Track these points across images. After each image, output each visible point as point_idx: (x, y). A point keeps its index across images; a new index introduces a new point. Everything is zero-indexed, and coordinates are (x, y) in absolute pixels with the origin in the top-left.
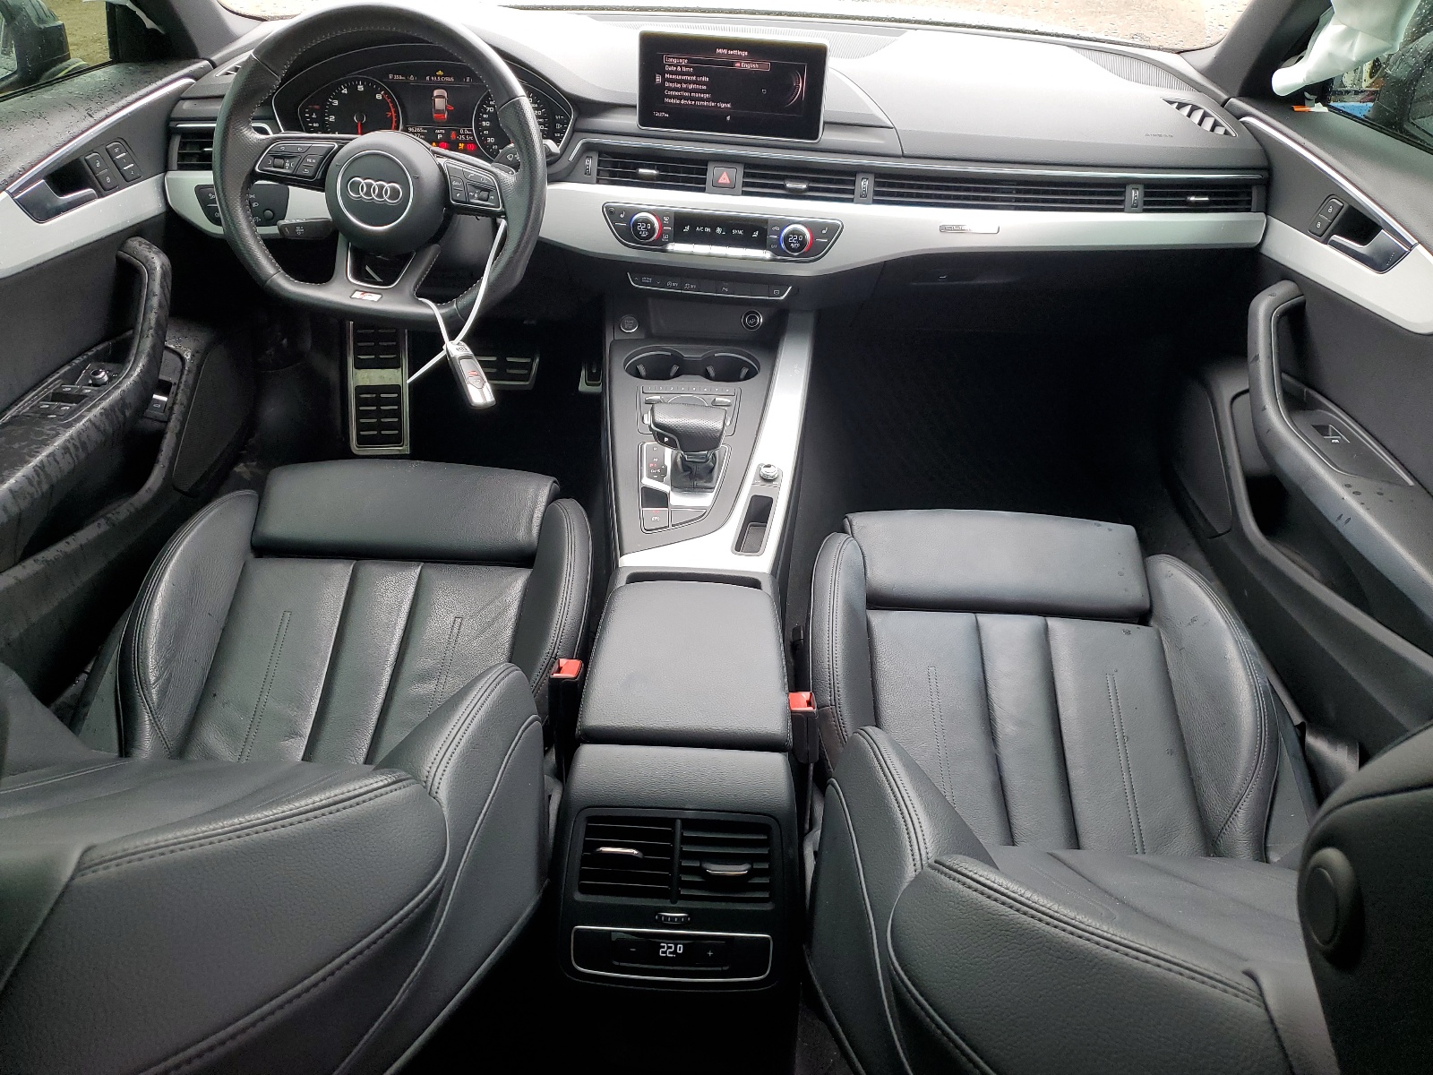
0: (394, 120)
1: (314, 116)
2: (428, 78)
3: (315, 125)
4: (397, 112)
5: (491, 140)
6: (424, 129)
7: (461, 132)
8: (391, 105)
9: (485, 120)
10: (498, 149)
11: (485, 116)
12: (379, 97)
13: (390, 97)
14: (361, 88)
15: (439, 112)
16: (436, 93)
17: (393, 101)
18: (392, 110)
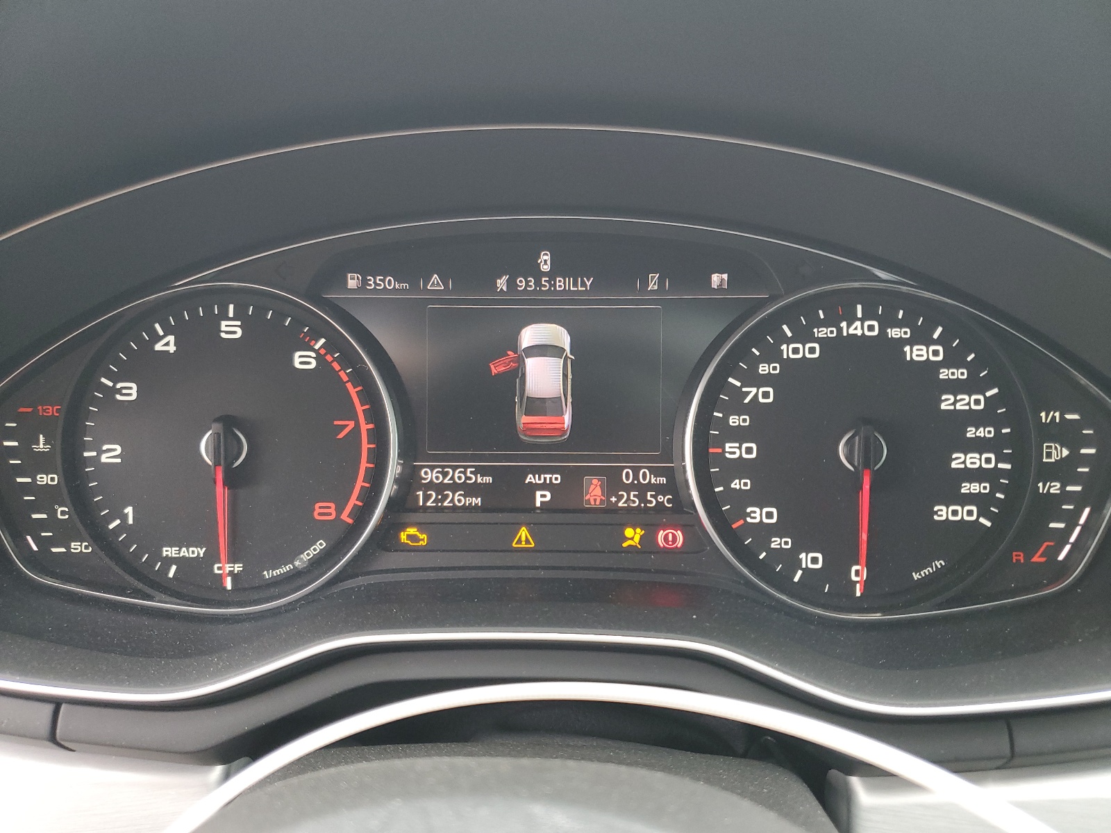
0: (365, 446)
1: (42, 446)
2: (502, 283)
3: (44, 479)
4: (377, 415)
5: (757, 515)
6: (480, 471)
7: (627, 477)
8: (353, 391)
9: (739, 435)
10: (796, 550)
11: (734, 421)
12: (303, 360)
13: (349, 358)
14: (231, 329)
15: (537, 406)
16: (529, 336)
17: (361, 377)
18: (360, 409)
